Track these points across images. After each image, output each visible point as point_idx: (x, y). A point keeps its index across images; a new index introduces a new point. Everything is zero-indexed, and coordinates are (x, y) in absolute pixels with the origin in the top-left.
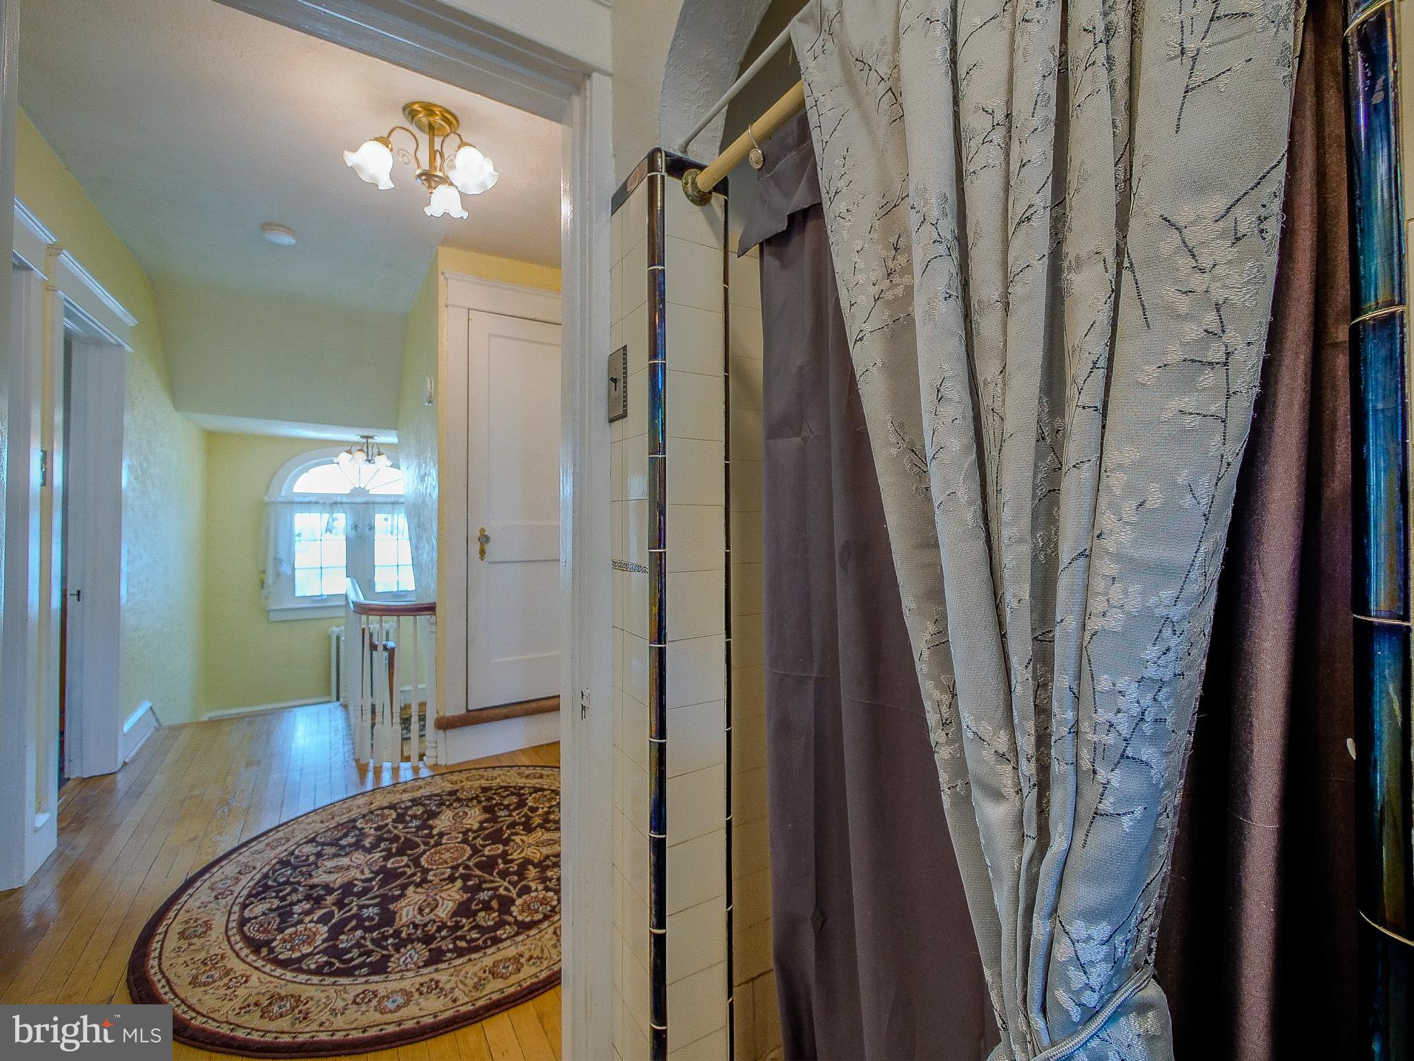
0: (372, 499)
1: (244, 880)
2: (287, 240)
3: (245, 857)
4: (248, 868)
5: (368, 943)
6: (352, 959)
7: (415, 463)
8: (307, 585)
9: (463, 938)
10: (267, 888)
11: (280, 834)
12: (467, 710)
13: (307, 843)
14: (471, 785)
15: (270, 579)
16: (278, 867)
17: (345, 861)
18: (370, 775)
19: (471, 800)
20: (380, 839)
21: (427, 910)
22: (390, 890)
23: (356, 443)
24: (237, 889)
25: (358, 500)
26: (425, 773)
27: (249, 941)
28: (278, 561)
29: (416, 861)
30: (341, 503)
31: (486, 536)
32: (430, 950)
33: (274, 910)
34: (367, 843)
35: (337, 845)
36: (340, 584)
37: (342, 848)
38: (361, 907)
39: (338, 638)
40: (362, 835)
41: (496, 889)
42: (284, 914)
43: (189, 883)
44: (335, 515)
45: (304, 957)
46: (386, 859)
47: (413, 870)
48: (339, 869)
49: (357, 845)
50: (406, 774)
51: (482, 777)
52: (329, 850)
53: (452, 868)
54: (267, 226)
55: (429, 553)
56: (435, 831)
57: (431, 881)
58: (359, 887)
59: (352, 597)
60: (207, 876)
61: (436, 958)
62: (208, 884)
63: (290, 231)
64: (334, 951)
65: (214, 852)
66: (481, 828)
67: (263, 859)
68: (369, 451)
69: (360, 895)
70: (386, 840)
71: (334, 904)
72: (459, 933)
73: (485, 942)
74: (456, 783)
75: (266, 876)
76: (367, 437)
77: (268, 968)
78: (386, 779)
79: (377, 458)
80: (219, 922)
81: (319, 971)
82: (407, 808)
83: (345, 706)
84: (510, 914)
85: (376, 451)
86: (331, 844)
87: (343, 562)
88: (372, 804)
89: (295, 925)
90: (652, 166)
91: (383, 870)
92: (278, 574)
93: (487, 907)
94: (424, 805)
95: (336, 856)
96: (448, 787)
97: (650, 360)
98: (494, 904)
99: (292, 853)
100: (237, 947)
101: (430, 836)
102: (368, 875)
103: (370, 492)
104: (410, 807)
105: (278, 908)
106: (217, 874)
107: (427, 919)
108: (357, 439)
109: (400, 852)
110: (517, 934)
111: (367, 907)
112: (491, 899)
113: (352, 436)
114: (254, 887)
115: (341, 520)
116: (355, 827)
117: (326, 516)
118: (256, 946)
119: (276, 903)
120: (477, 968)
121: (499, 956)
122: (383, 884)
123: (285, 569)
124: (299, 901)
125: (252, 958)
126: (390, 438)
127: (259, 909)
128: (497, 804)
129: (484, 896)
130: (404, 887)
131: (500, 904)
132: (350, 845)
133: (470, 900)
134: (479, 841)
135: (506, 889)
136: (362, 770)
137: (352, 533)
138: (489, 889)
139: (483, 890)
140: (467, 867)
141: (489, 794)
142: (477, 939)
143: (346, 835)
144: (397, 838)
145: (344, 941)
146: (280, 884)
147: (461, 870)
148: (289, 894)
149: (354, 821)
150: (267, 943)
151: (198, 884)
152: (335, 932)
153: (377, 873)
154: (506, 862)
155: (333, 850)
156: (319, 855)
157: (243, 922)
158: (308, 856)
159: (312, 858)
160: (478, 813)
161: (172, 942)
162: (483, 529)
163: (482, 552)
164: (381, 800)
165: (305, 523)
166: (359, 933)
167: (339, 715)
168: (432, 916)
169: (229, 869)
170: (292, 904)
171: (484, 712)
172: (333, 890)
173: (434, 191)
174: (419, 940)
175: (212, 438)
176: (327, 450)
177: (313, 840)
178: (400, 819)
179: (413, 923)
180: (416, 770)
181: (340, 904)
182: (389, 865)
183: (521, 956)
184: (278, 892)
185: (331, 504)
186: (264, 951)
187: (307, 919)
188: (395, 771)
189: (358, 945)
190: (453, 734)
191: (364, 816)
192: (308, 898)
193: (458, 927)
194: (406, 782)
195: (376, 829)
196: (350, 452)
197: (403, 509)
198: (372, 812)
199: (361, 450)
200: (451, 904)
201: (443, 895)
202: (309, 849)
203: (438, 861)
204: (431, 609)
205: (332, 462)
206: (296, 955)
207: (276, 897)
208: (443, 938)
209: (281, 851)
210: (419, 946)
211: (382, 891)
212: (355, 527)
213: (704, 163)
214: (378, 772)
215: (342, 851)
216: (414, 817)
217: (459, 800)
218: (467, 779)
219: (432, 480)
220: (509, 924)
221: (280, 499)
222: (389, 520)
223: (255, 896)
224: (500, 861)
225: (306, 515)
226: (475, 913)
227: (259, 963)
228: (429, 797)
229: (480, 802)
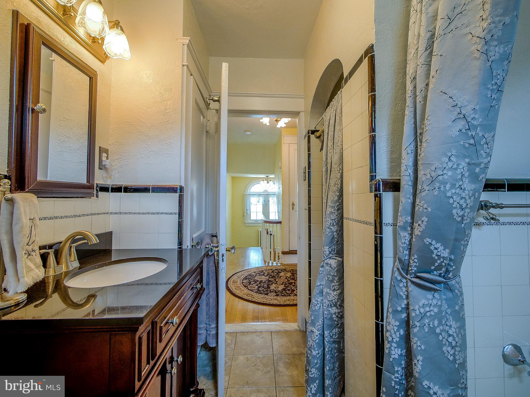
0: (268, 193)
1: (243, 276)
2: (249, 133)
3: (242, 273)
4: (243, 275)
5: (265, 290)
6: (262, 292)
7: (278, 184)
8: (253, 217)
9: (283, 294)
10: (246, 278)
11: (249, 270)
12: (289, 250)
13: (254, 273)
14: (289, 268)
15: (245, 215)
16: (248, 275)
17: (261, 277)
18: (267, 263)
19: (289, 271)
20: (268, 275)
21: (276, 288)
22: (270, 283)
23: (264, 178)
24: (241, 277)
25: (265, 194)
26: (279, 264)
27: (244, 285)
28: (247, 210)
29: (275, 280)
30: (261, 195)
31: (294, 204)
32: (276, 294)
33: (248, 282)
34: (265, 275)
35: (260, 274)
36: (261, 217)
37: (261, 275)
38: (264, 285)
39: (261, 231)
40: (264, 273)
41: (292, 288)
42: (250, 283)
43: (233, 275)
44: (260, 198)
45: (253, 290)
46: (269, 278)
47: (274, 281)
48: (259, 278)
49: (263, 275)
50: (275, 264)
51: (292, 267)
52: (258, 275)
53: (282, 282)
54: (246, 131)
55: (280, 209)
56: (280, 276)
57: (278, 284)
58: (263, 282)
59: (263, 219)
60: (236, 274)
61: (277, 295)
62: (236, 276)
63: (250, 131)
64: (258, 290)
65: (237, 271)
66: (290, 277)
67: (246, 274)
68: (268, 180)
69: (263, 283)
70: (269, 275)
71: (259, 283)
72: (283, 293)
73: (287, 295)
74: (286, 267)
75: (246, 276)
76: (267, 176)
77: (247, 290)
78: (270, 264)
79: (270, 182)
80: (239, 282)
81: (256, 292)
82: (274, 270)
83: (262, 248)
84: (294, 292)
85: (269, 180)
86: (258, 274)
87: (262, 211)
88: (267, 268)
89: (252, 285)
90: (309, 133)
91: (268, 280)
92: (247, 213)
93: (289, 290)
94: (278, 270)
95: (259, 276)
96: (284, 268)
97: (308, 170)
98: (290, 290)
99: (251, 274)
100: (242, 286)
101: (279, 276)
102: (265, 280)
103: (268, 191)
104: (275, 270)
105: (249, 282)
106: (238, 274)
107: (276, 289)
108: (265, 177)
109: (272, 278)
110: (294, 296)
111: (265, 285)
112: (290, 289)
113: (263, 176)
114: (244, 278)
115: (261, 199)
116: (263, 272)
117: (258, 198)
118: (245, 287)
119: (248, 281)
120: (285, 299)
121: (290, 298)
122: (268, 282)
123: (249, 212)
124: (252, 281)
125: (244, 288)
126: (273, 176)
127: (245, 281)
128: (295, 273)
129: (289, 288)
130: (273, 283)
131: (292, 290)
132: (262, 275)
133: (285, 288)
134: (289, 279)
135: (294, 288)
136: (265, 262)
137: (264, 203)
138: (290, 287)
139: (289, 287)
140: (286, 283)
141: (293, 271)
142: (286, 295)
143: (261, 273)
144: (271, 275)
145: (260, 289)
146: (249, 278)
147: (284, 283)
148: (251, 280)
149: (263, 271)
150: (247, 286)
151: (235, 275)
152: (259, 287)
153: (267, 280)
154: (294, 284)
155: (259, 275)
156: (256, 275)
157: (243, 283)
158: (254, 275)
159: (255, 275)
160: (290, 274)
161: (231, 283)
162: (293, 202)
163: (293, 208)
164: (268, 268)
165: (253, 200)
166: (263, 289)
167: (260, 250)
168: (277, 289)
169: (240, 274)
170: (251, 282)
171: (293, 251)
172: (259, 281)
173: (278, 123)
174: (274, 292)
175: (233, 178)
176: (257, 180)
177: (255, 272)
178: (273, 272)
179: (274, 290)
180: (277, 264)
181: (260, 283)
182: (270, 279)
183: (295, 299)
184: (249, 279)
185: (259, 195)
186: (246, 287)
187: (254, 284)
188: (272, 263)
189: (263, 290)
190: (286, 256)
191: (265, 270)
192: (254, 281)
193: (282, 292)
194: (275, 266)
195: (267, 273)
196: (263, 181)
197: (275, 196)
198: (267, 270)
199: (266, 180)
200: (281, 288)
201: (280, 286)
202: (254, 274)
203: (279, 281)
204: (280, 223)
205: (259, 183)
206: (252, 289)
207: (248, 280)
208: (279, 293)
209: (249, 273)
210: (274, 293)
211: (268, 283)
212: (265, 201)
213: (319, 129)
214: (269, 263)
215: (260, 275)
216: (276, 272)
217: (286, 271)
218: (289, 267)
219: (281, 189)
220: (293, 294)
221: (247, 194)
222: (273, 199)
223: (245, 279)
224: (293, 283)
225: (253, 198)
226: (286, 291)
227: (246, 289)
228: (279, 269)
229: (291, 272)
